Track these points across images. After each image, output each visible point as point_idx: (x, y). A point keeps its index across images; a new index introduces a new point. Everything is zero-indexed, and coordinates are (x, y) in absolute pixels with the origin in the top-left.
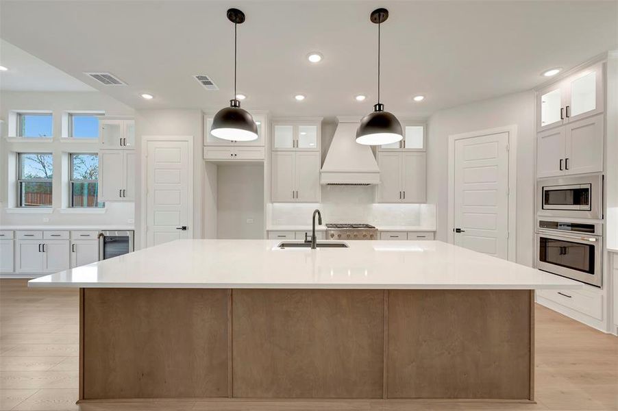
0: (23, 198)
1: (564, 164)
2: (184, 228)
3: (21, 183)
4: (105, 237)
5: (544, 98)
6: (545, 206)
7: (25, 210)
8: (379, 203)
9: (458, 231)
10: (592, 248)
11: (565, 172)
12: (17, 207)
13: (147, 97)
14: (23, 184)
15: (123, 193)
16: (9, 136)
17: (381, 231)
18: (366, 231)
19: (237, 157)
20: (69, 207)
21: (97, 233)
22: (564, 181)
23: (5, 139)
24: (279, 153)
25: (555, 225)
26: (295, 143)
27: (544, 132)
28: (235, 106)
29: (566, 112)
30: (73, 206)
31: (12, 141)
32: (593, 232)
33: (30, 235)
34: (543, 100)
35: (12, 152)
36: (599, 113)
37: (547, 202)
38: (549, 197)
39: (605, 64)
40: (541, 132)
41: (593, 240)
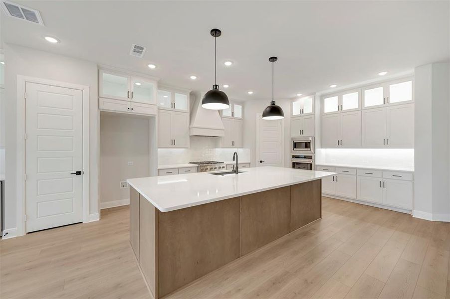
1: (302, 132)
2: (79, 173)
5: (294, 103)
6: (295, 149)
9: (261, 162)
10: (311, 164)
11: (302, 135)
19: (133, 111)
22: (301, 139)
25: (298, 157)
26: (173, 105)
29: (302, 111)
32: (312, 158)
36: (313, 114)
37: (295, 147)
38: (296, 145)
39: (315, 96)
40: (293, 118)
41: (311, 161)
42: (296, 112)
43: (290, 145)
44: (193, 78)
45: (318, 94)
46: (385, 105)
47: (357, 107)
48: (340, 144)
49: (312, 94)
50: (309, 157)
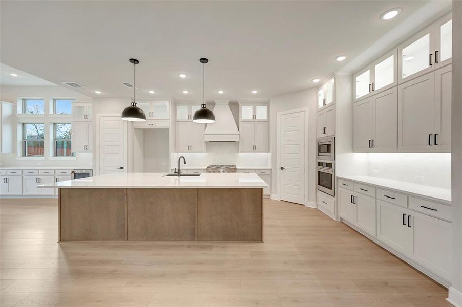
0: (26, 151)
1: (324, 131)
2: (122, 168)
3: (25, 142)
4: (75, 174)
5: (320, 92)
6: (320, 154)
7: (27, 158)
8: (241, 152)
9: (282, 169)
10: (332, 176)
11: (324, 135)
12: (23, 156)
13: (98, 92)
14: (26, 142)
15: (86, 148)
16: (18, 113)
17: (239, 169)
19: (153, 126)
20: (54, 156)
21: (71, 171)
22: (324, 139)
23: (15, 115)
24: (180, 123)
26: (189, 117)
28: (134, 106)
29: (324, 102)
30: (56, 155)
31: (19, 116)
32: (332, 167)
33: (31, 172)
34: (319, 94)
35: (19, 123)
36: (333, 104)
37: (320, 152)
38: (320, 149)
39: (335, 78)
40: (318, 112)
41: (331, 171)
42: (321, 104)
43: (315, 149)
44: (186, 92)
45: (341, 73)
46: (433, 68)
47: (392, 82)
48: (371, 146)
49: (333, 75)
50: (329, 165)
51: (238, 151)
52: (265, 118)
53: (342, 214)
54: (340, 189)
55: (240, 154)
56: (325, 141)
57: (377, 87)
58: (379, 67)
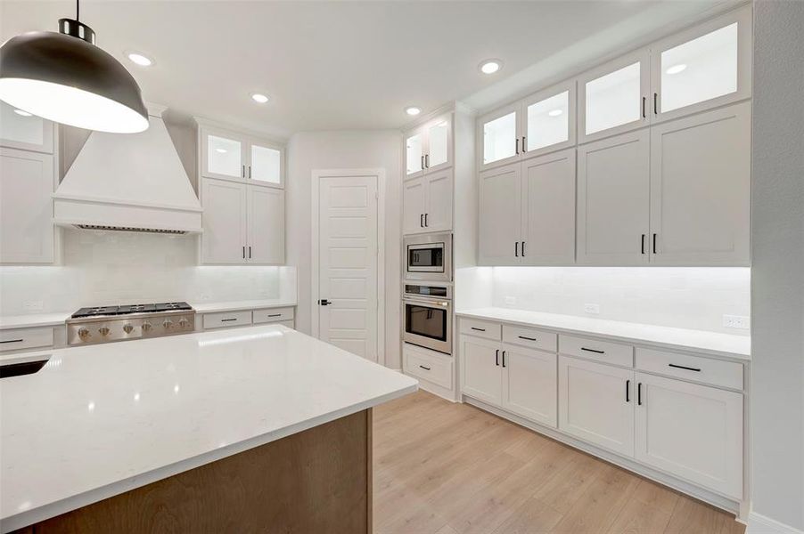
1: (424, 221)
5: (409, 142)
6: (411, 268)
8: (205, 264)
9: (324, 303)
10: (445, 312)
11: (425, 230)
17: (203, 314)
18: (184, 315)
22: (423, 239)
25: (417, 290)
27: (409, 181)
29: (425, 159)
32: (445, 295)
34: (408, 144)
36: (449, 167)
37: (411, 265)
38: (413, 257)
39: (453, 115)
40: (406, 181)
41: (445, 304)
42: (413, 166)
43: (399, 257)
45: (461, 108)
46: (647, 121)
47: (565, 138)
48: (520, 253)
49: (448, 109)
50: (441, 292)
51: (195, 263)
52: (277, 181)
53: (470, 389)
54: (462, 338)
55: (201, 268)
56: (430, 242)
57: (532, 146)
58: (533, 110)
